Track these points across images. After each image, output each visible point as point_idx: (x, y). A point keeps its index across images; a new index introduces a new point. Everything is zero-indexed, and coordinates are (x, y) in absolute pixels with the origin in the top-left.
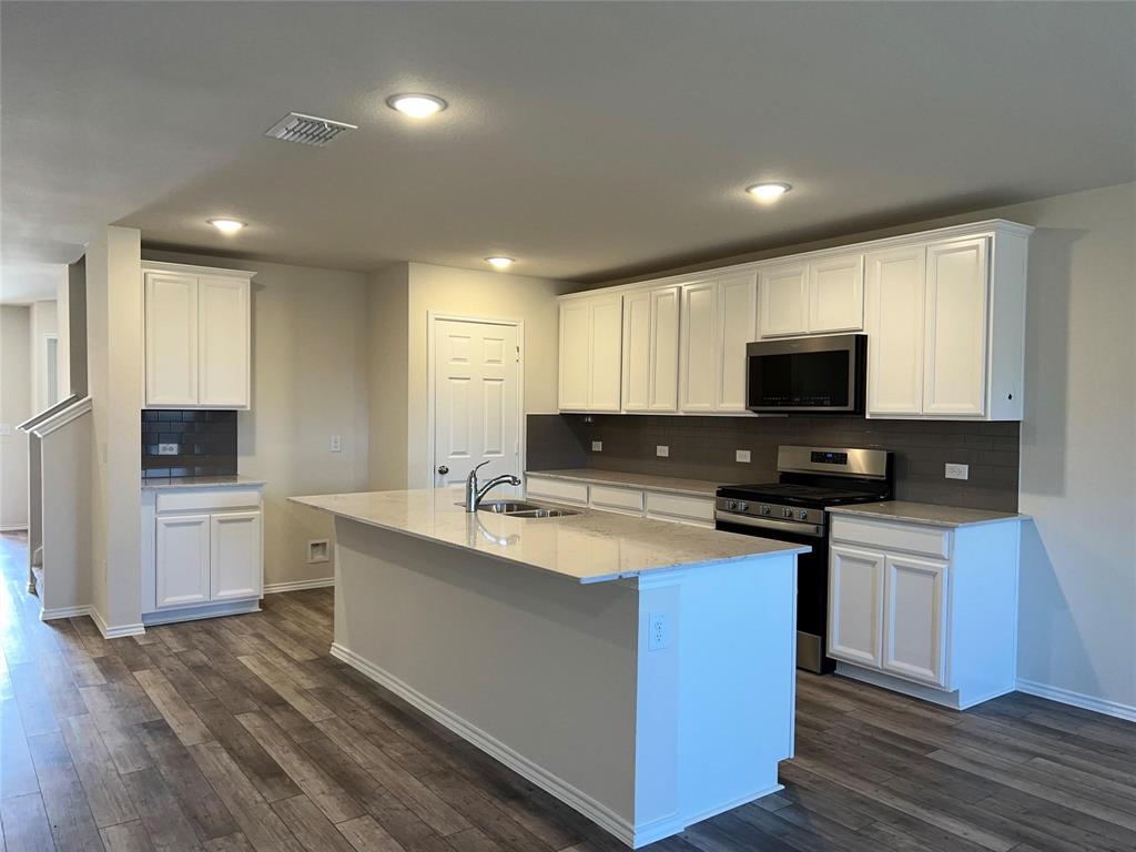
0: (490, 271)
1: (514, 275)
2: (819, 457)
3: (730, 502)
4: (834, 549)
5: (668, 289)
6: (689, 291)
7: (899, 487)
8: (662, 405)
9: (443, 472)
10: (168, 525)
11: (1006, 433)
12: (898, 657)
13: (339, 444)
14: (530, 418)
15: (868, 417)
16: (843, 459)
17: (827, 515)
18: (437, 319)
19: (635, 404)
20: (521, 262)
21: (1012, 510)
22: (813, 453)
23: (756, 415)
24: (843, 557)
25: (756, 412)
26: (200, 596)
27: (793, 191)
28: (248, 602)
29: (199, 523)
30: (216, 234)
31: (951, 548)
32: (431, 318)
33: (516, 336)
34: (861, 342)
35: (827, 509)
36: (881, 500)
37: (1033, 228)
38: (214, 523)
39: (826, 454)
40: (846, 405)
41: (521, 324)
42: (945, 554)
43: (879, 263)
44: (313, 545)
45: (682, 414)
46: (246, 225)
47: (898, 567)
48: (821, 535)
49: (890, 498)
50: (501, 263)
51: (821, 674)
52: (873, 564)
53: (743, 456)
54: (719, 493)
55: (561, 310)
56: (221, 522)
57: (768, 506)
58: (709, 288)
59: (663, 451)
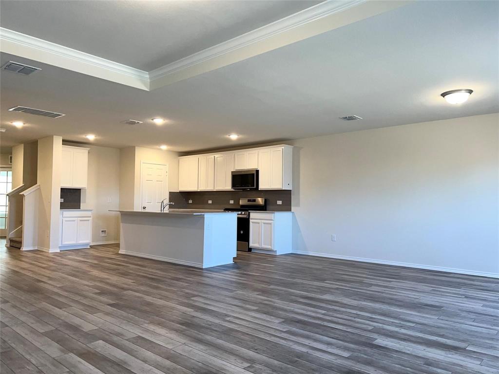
0: (160, 149)
1: (169, 151)
2: (249, 201)
4: (251, 221)
5: (211, 156)
6: (217, 157)
7: (268, 207)
8: (210, 188)
9: (144, 208)
10: (66, 221)
11: (288, 192)
15: (260, 189)
16: (254, 201)
17: (250, 213)
18: (143, 163)
19: (202, 188)
20: (169, 147)
21: (290, 210)
24: (253, 222)
25: (234, 189)
28: (87, 245)
29: (74, 221)
31: (274, 217)
33: (166, 168)
34: (257, 171)
35: (250, 211)
37: (293, 147)
38: (79, 221)
39: (251, 200)
40: (254, 186)
41: (168, 165)
42: (273, 219)
44: (102, 231)
47: (264, 223)
48: (248, 217)
49: (266, 209)
50: (164, 147)
51: (248, 252)
52: (259, 223)
53: (232, 202)
55: (180, 161)
56: (81, 221)
59: (210, 202)
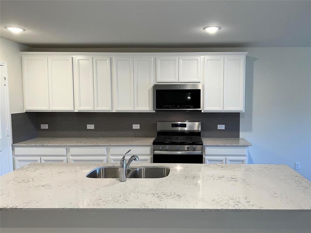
14: (13, 116)
22: (172, 124)
24: (210, 160)
27: (221, 30)
40: (200, 108)
42: (246, 154)
59: (90, 127)
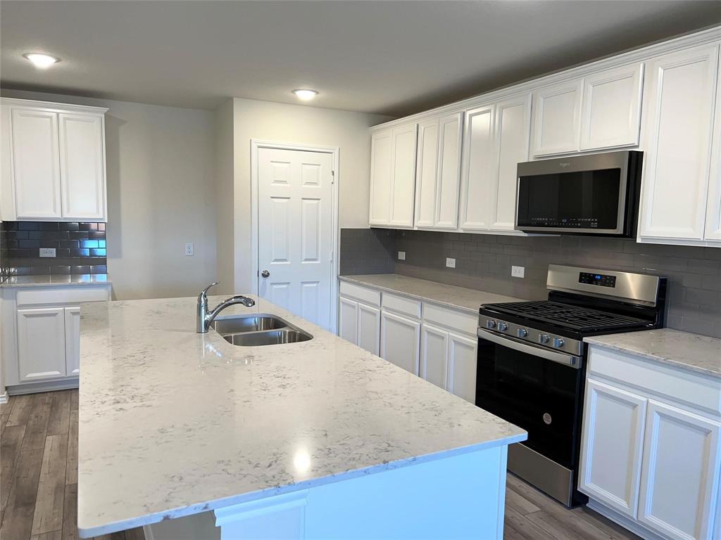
0: (297, 102)
2: (586, 278)
3: (491, 320)
4: (591, 382)
5: (448, 115)
6: (471, 116)
7: (671, 314)
8: (445, 223)
9: (266, 275)
10: (27, 316)
12: (655, 512)
13: (192, 249)
14: (343, 231)
15: (639, 241)
16: (611, 281)
17: (586, 345)
18: (259, 147)
19: (425, 222)
20: (323, 95)
22: (581, 274)
23: (526, 235)
24: (601, 393)
25: (525, 232)
26: (57, 373)
29: (55, 315)
30: (31, 69)
32: (254, 146)
33: (331, 162)
34: (636, 159)
35: (586, 339)
36: (650, 328)
38: (68, 314)
39: (595, 275)
40: (615, 227)
41: (336, 153)
43: (661, 71)
45: (462, 232)
46: (58, 60)
47: (663, 416)
48: (577, 366)
49: (660, 325)
50: (306, 95)
51: (569, 508)
52: (634, 405)
53: (518, 272)
54: (482, 311)
55: (373, 140)
56: (75, 313)
57: (526, 329)
58: (489, 111)
59: (451, 263)
